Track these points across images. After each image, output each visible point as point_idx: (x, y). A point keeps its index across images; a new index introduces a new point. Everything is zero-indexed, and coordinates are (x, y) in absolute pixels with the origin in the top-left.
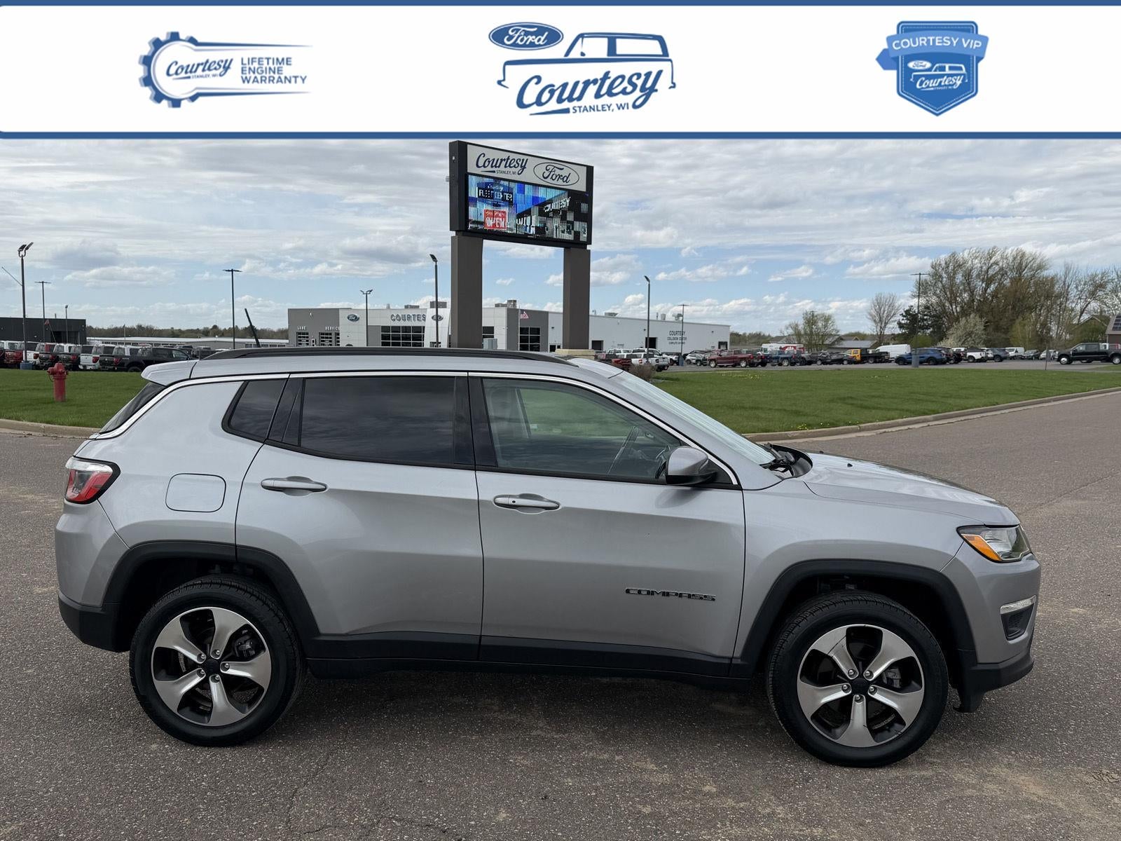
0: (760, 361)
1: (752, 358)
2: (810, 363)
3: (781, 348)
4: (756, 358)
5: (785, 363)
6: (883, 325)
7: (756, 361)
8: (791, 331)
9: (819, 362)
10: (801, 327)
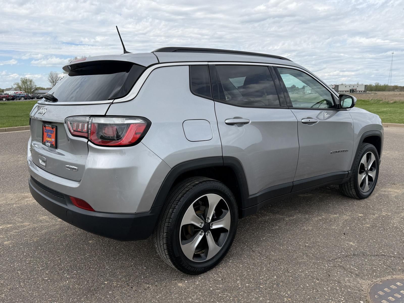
0: (12, 98)
1: (8, 97)
2: (32, 98)
3: (15, 93)
4: (10, 97)
5: (23, 99)
6: (54, 84)
7: (10, 98)
8: (16, 86)
9: (36, 98)
10: (20, 84)
